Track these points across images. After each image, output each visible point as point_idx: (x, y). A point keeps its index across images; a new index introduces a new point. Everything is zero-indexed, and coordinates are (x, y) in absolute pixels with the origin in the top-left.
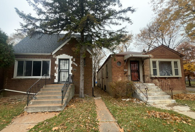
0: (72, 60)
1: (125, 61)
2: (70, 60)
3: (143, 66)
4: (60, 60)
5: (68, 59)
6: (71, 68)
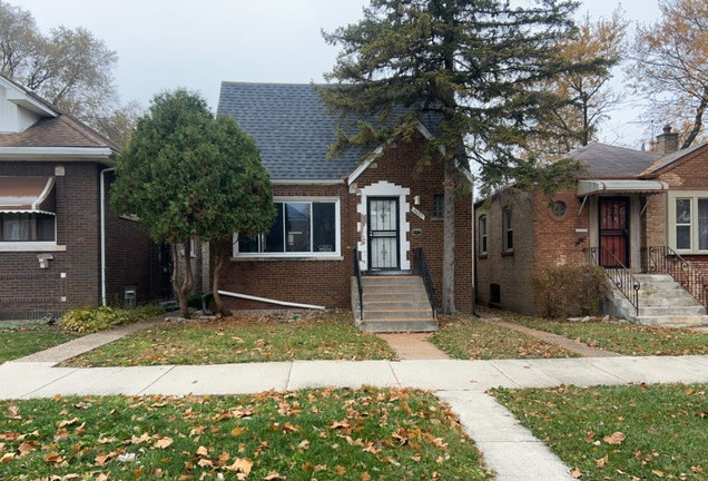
0: (409, 199)
1: (581, 199)
2: (403, 200)
3: (643, 217)
4: (370, 199)
5: (396, 199)
6: (405, 227)
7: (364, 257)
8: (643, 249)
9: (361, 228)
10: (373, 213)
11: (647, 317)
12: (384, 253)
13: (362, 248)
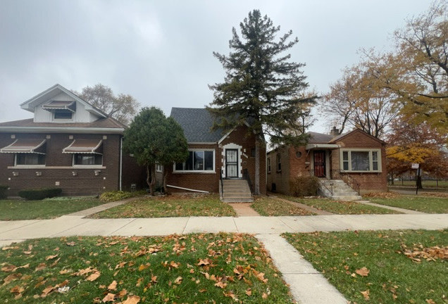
0: (242, 150)
1: (307, 151)
2: (239, 150)
3: (331, 158)
4: (227, 150)
5: (237, 150)
6: (240, 161)
7: (224, 172)
8: (331, 170)
9: (223, 161)
10: (228, 155)
11: (335, 196)
12: (232, 171)
13: (223, 169)
